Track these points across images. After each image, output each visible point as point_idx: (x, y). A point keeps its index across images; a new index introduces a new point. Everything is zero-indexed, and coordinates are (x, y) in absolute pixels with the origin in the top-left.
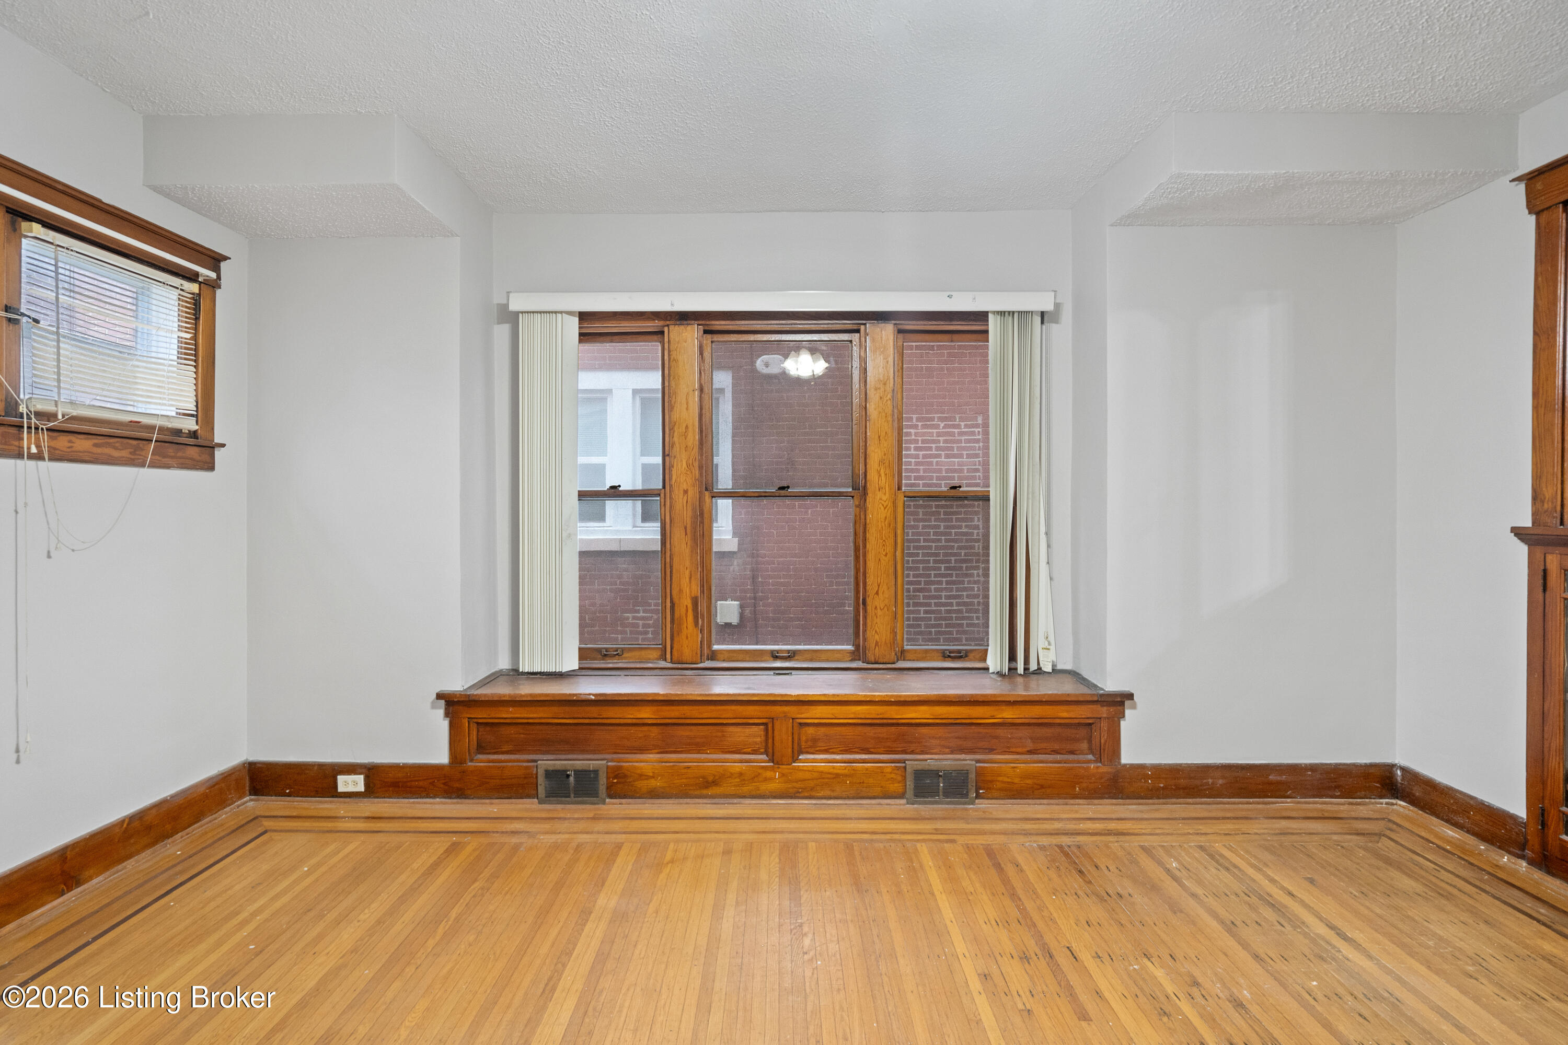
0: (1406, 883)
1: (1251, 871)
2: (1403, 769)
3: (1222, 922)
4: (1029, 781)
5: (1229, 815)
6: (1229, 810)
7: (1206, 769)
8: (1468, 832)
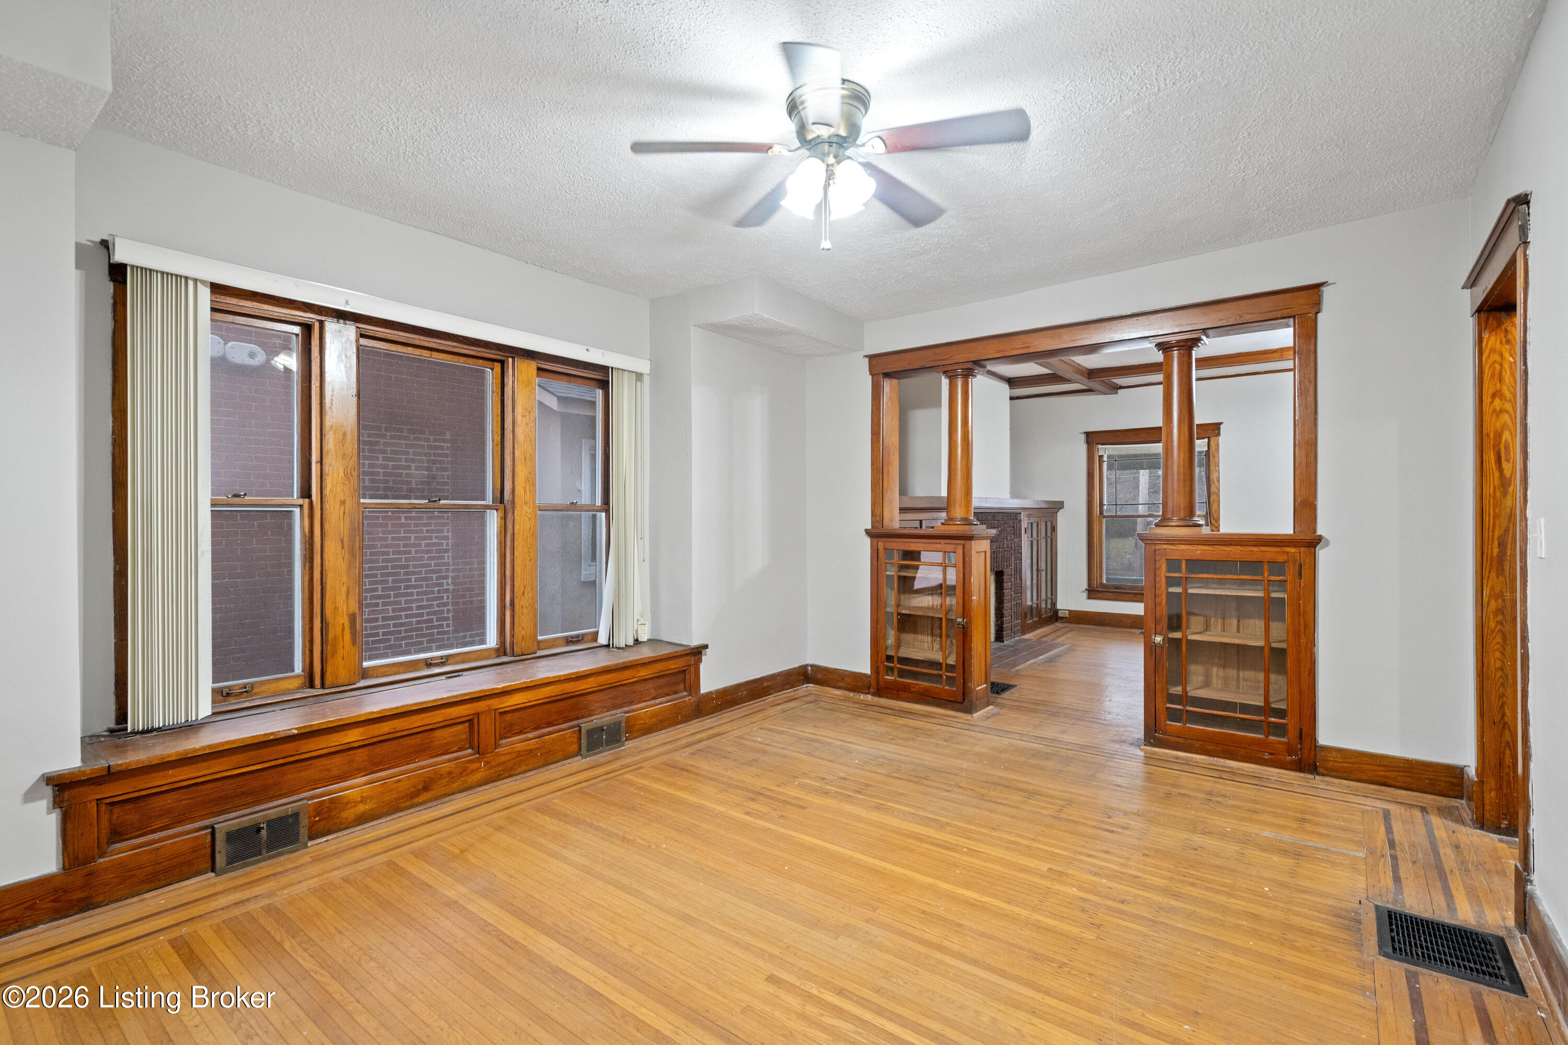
0: (844, 716)
1: (790, 731)
2: (812, 666)
3: (805, 754)
4: (654, 720)
5: (755, 711)
6: (754, 708)
7: (738, 687)
8: (844, 689)
